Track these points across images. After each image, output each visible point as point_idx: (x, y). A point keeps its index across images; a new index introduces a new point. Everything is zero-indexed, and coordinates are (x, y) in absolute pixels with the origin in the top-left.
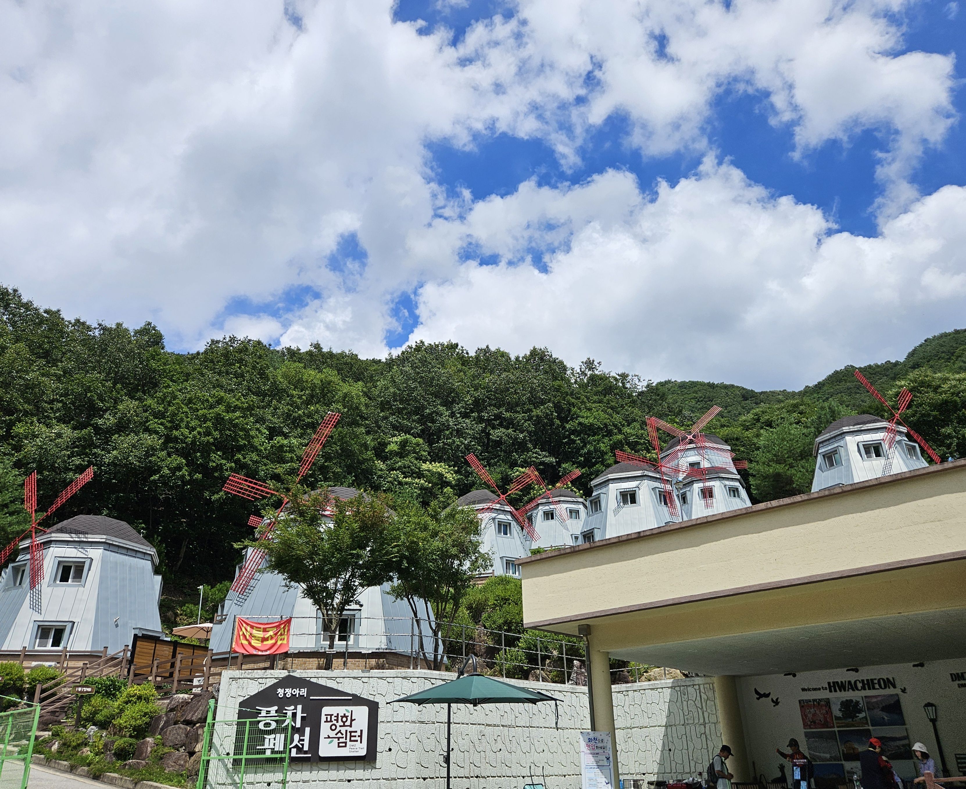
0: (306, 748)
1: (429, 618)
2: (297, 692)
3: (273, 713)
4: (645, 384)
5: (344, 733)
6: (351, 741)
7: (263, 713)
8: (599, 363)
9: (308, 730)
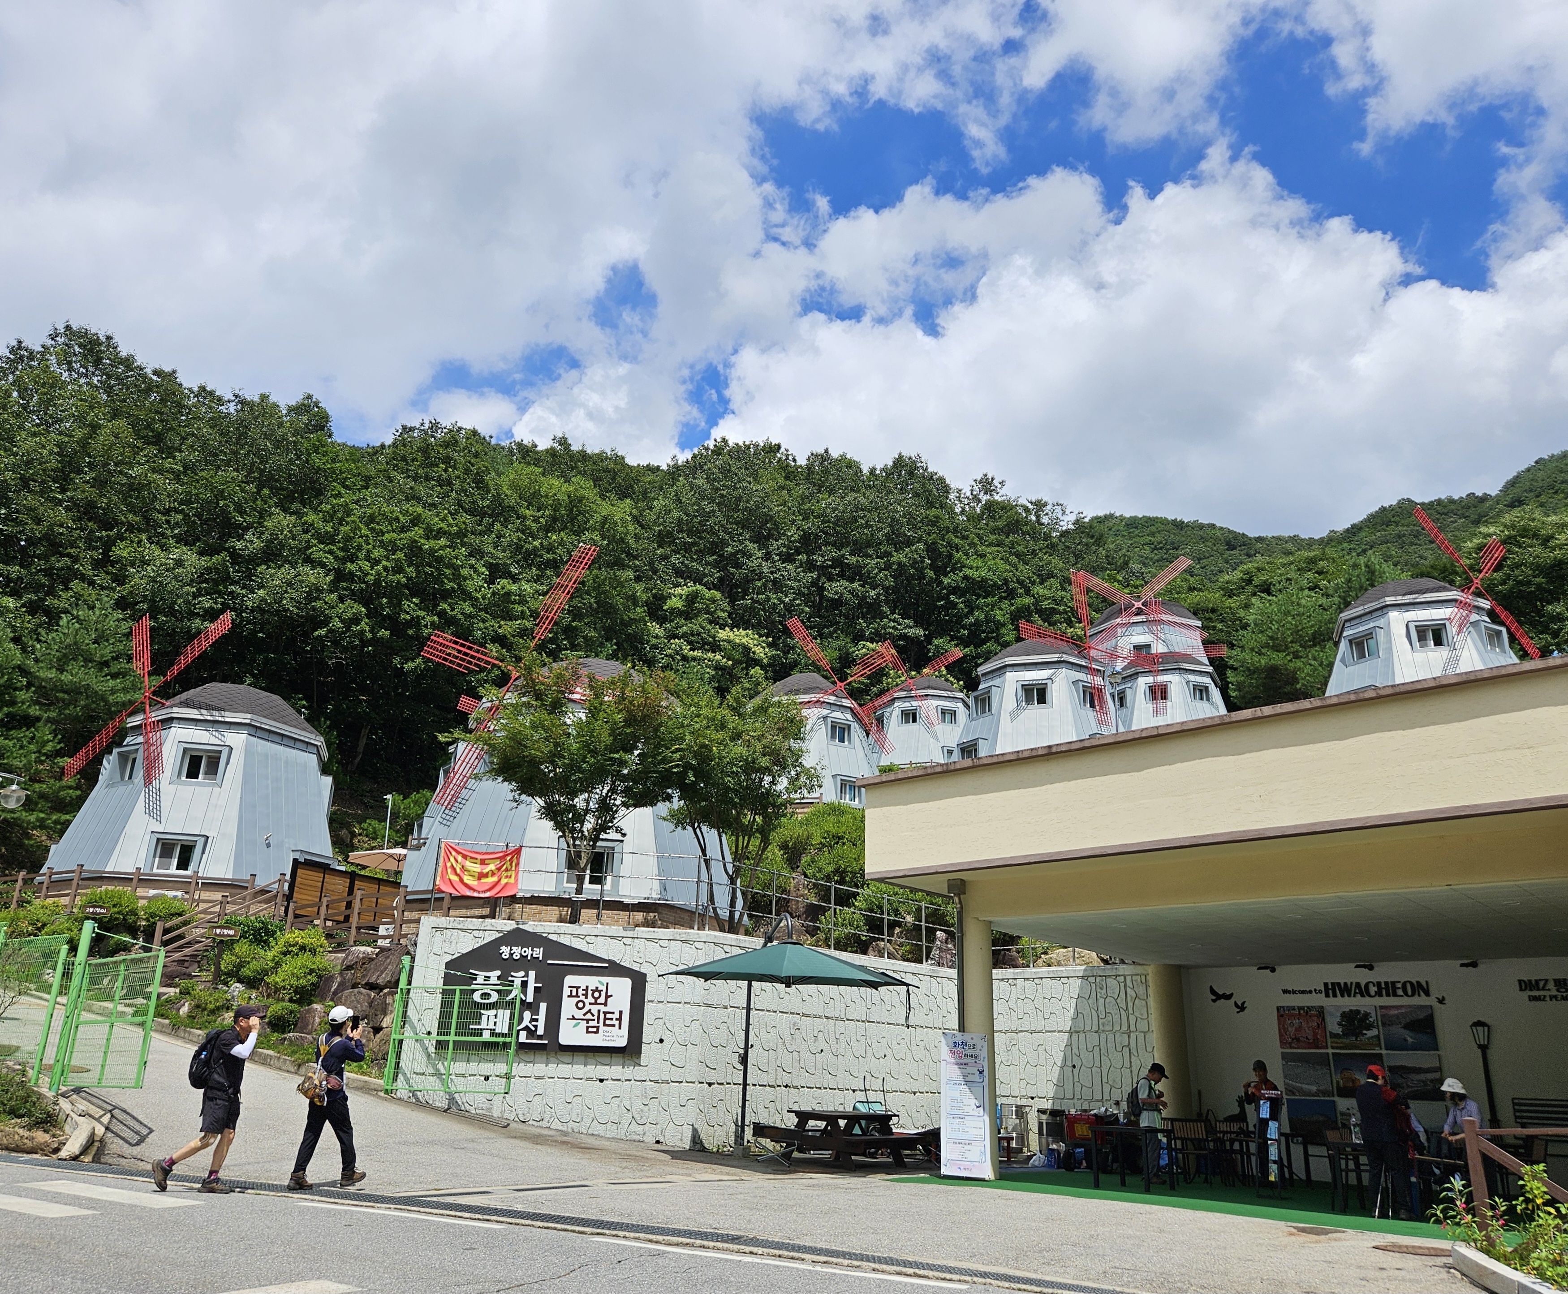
0: (540, 1032)
1: (723, 858)
2: (528, 952)
3: (494, 980)
4: (1072, 518)
5: (596, 1014)
6: (605, 1025)
7: (480, 980)
8: (1002, 483)
9: (543, 1006)
